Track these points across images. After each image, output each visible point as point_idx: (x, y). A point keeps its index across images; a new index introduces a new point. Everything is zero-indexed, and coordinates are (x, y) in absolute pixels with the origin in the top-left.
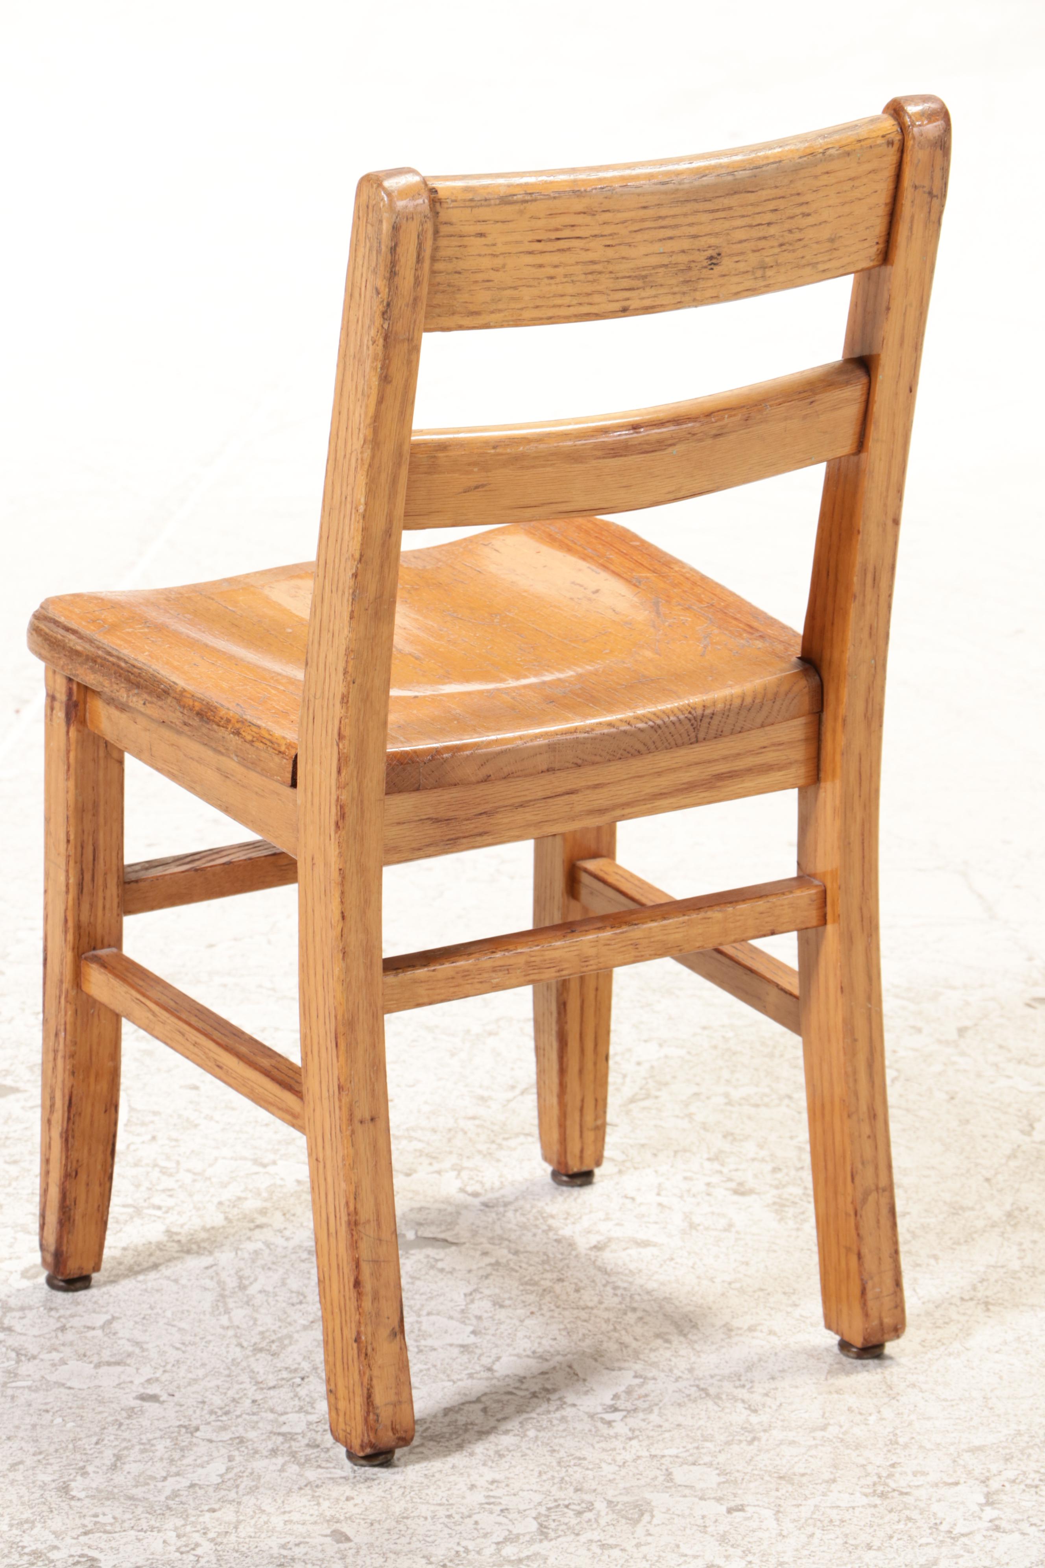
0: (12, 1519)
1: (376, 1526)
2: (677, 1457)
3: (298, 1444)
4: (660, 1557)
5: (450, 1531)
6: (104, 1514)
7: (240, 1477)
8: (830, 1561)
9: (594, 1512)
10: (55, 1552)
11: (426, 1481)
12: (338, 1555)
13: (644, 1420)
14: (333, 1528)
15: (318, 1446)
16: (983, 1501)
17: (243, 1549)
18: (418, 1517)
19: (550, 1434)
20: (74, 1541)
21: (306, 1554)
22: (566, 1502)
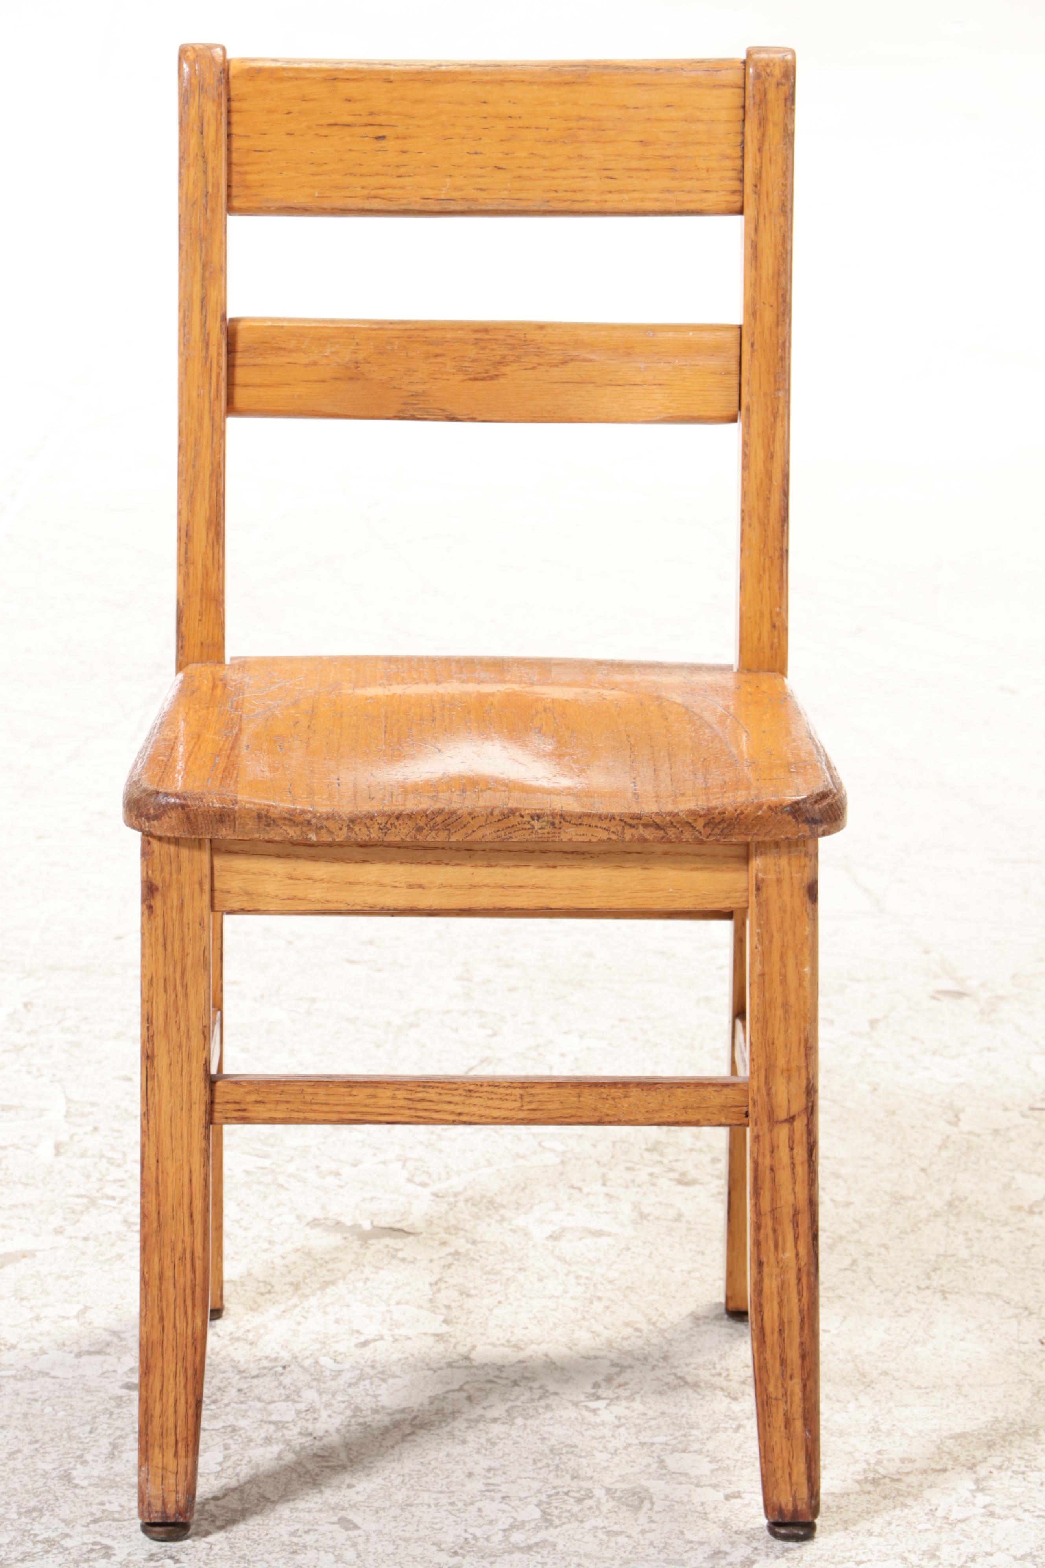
0: (20, 1507)
1: (382, 1513)
2: (666, 1444)
3: (290, 1433)
4: (666, 1543)
5: (456, 1519)
6: (110, 1503)
7: (239, 1465)
8: (834, 1547)
9: (594, 1499)
10: (68, 1540)
11: (423, 1469)
12: (349, 1543)
13: (627, 1408)
14: (340, 1515)
15: (311, 1434)
16: (974, 1487)
17: (254, 1537)
18: (422, 1504)
19: (537, 1422)
20: (85, 1529)
21: (317, 1541)
22: (565, 1490)
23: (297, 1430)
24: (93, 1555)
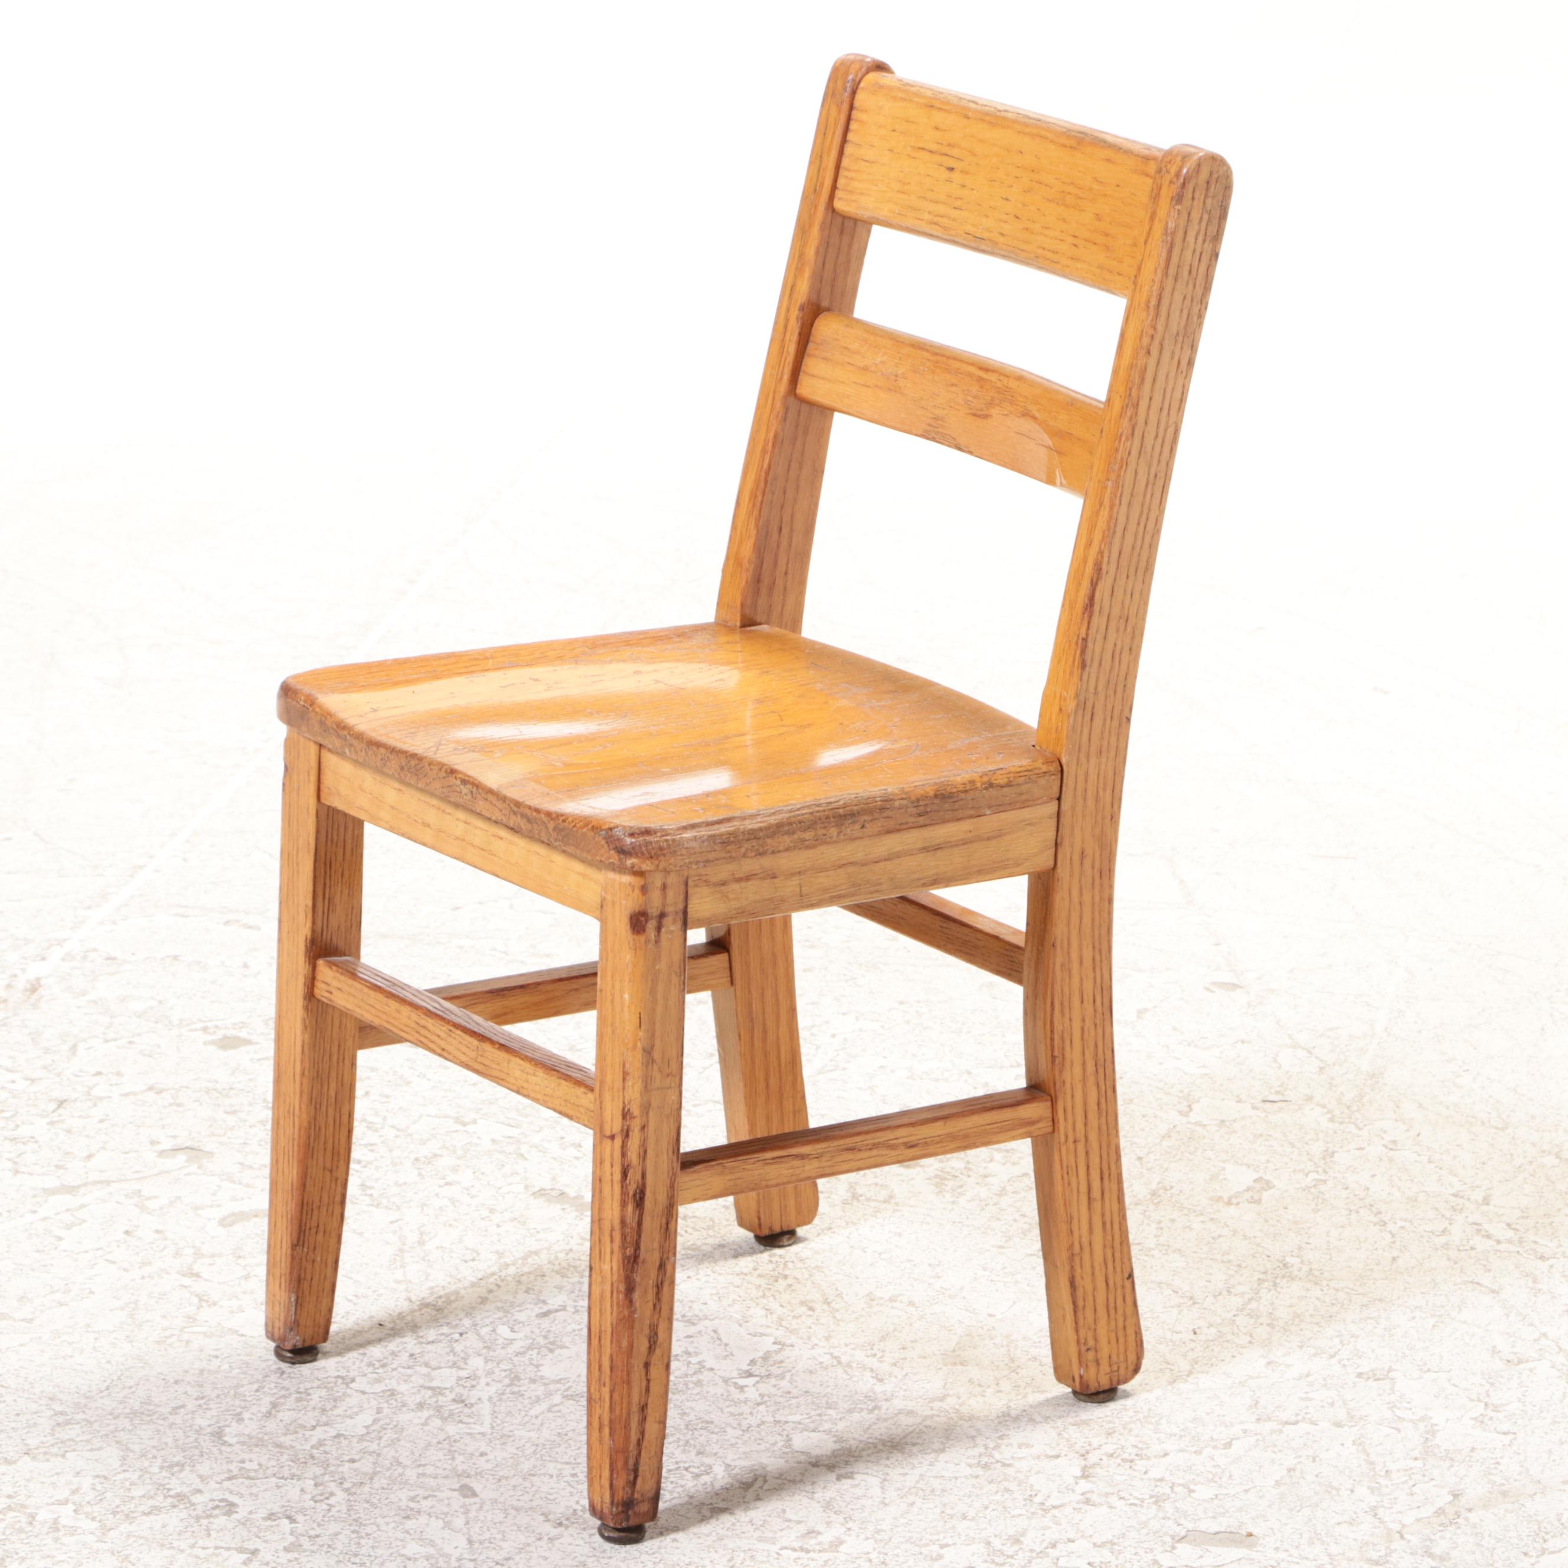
0: (164, 1461)
1: (504, 1482)
2: (799, 1423)
3: (444, 1399)
4: (765, 1521)
5: (572, 1490)
6: (251, 1461)
7: (385, 1429)
8: (925, 1529)
9: (712, 1475)
10: (198, 1495)
11: (558, 1439)
12: (462, 1510)
13: (774, 1386)
14: (463, 1482)
15: (463, 1401)
16: (1079, 1474)
17: (374, 1500)
18: (544, 1474)
19: (684, 1397)
20: (218, 1486)
21: (432, 1507)
22: (687, 1465)
23: (451, 1396)
24: (216, 1512)
